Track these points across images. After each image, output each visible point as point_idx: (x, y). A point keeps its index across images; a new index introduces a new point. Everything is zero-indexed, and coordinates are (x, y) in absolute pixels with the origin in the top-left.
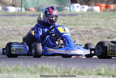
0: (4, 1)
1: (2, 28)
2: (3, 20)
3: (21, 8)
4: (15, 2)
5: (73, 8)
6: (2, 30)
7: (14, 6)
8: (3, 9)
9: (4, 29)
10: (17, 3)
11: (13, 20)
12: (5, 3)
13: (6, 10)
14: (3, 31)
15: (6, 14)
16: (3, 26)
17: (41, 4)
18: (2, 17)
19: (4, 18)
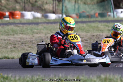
0: (43, 8)
1: (44, 36)
2: (45, 28)
3: (62, 15)
4: (55, 8)
5: (116, 14)
6: (45, 38)
7: (54, 13)
8: (43, 16)
9: (47, 37)
10: (57, 9)
11: (56, 27)
12: (45, 9)
13: (46, 17)
14: (46, 40)
15: (47, 21)
16: (46, 34)
17: (83, 10)
18: (43, 24)
19: (45, 25)
